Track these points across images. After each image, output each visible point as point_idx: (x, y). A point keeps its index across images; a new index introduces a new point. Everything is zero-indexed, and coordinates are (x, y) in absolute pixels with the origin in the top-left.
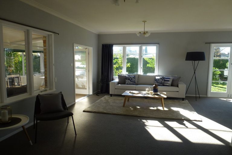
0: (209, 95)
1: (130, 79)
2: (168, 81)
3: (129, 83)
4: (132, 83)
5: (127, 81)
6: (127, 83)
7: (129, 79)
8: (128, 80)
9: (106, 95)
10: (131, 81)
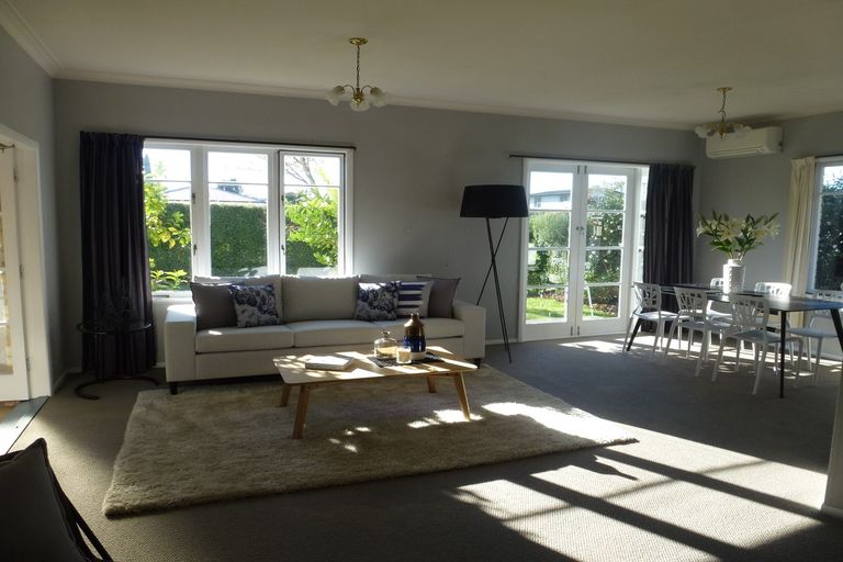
0: (525, 337)
1: (258, 299)
2: (416, 297)
3: (254, 320)
4: (266, 317)
5: (245, 312)
6: (242, 318)
7: (252, 303)
8: (246, 306)
9: (146, 389)
10: (260, 309)
